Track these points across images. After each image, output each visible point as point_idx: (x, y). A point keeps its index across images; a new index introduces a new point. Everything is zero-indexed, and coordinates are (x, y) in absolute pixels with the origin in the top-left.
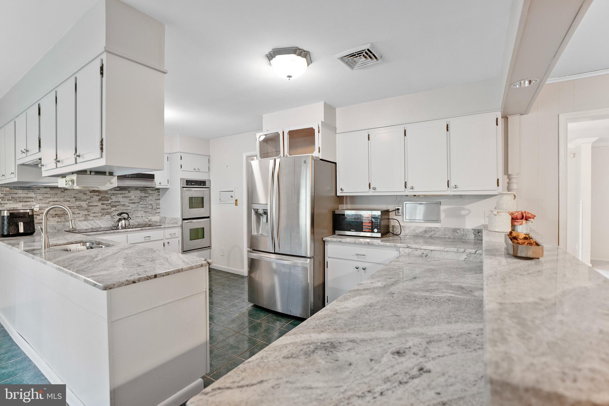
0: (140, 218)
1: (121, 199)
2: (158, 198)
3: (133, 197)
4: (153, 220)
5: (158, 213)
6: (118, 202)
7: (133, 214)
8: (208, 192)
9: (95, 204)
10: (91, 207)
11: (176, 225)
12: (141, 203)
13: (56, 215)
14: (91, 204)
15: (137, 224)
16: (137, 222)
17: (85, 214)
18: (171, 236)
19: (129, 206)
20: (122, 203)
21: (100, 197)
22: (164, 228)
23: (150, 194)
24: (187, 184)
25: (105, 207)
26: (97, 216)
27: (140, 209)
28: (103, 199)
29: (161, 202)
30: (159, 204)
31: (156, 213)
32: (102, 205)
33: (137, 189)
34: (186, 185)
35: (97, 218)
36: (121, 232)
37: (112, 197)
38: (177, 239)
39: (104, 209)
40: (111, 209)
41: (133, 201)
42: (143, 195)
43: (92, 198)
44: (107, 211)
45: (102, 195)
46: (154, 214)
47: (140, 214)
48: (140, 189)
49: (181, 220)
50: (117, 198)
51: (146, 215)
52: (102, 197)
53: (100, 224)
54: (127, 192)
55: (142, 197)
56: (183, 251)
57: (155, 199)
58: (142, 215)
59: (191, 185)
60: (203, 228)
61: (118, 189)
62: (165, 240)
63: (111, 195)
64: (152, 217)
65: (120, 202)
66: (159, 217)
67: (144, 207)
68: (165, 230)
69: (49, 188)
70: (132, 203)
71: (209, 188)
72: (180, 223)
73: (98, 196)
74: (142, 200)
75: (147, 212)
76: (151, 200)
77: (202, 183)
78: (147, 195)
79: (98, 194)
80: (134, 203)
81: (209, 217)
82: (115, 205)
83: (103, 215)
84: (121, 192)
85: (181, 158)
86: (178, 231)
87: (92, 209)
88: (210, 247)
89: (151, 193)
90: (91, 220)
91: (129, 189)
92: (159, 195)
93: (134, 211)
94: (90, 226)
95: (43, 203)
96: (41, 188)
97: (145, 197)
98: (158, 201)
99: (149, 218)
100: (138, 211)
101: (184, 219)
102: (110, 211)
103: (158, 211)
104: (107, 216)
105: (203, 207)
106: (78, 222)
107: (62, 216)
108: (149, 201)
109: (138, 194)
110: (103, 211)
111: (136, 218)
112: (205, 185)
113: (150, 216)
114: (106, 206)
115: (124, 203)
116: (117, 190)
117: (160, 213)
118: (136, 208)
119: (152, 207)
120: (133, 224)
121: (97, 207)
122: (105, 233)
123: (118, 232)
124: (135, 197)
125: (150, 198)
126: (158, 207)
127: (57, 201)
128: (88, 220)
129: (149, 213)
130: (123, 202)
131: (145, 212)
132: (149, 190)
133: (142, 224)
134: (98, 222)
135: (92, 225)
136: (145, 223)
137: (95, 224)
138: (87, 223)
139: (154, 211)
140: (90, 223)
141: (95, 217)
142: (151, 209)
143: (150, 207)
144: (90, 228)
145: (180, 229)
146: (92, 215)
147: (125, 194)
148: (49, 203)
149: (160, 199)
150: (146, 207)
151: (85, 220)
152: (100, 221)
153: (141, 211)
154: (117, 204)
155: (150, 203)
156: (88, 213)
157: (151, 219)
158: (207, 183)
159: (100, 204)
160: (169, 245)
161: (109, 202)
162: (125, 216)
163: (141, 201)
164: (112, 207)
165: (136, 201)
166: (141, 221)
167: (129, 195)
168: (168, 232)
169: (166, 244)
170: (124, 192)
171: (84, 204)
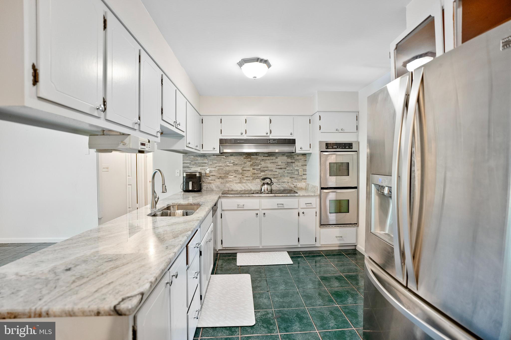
0: (286, 184)
1: (269, 165)
2: (304, 164)
3: (280, 163)
4: (298, 186)
5: (304, 179)
6: (266, 167)
7: (279, 179)
8: (355, 157)
9: (248, 169)
10: (244, 171)
11: (313, 194)
12: (288, 168)
13: (220, 177)
14: (244, 169)
15: (283, 189)
16: (283, 187)
17: (240, 177)
18: (307, 206)
19: (276, 172)
20: (270, 169)
21: (252, 162)
22: (299, 196)
23: (296, 159)
24: (328, 147)
25: (255, 171)
26: (249, 180)
27: (286, 175)
28: (254, 164)
29: (307, 168)
30: (305, 170)
31: (303, 179)
32: (253, 170)
33: (284, 155)
34: (326, 149)
35: (249, 181)
36: (255, 197)
37: (262, 163)
38: (314, 210)
39: (254, 174)
40: (260, 174)
41: (279, 167)
42: (289, 160)
43: (246, 163)
44: (257, 175)
45: (253, 161)
46: (300, 180)
47: (286, 179)
48: (286, 155)
49: (319, 188)
50: (266, 163)
51: (292, 181)
52: (253, 163)
53: (251, 187)
54: (274, 158)
55: (289, 163)
56: (321, 225)
57: (302, 165)
58: (288, 181)
59: (333, 148)
60: (349, 200)
61: (267, 155)
62: (300, 209)
63: (261, 161)
64: (298, 184)
65: (268, 167)
66: (305, 183)
67: (290, 173)
68: (301, 199)
69: (216, 155)
70: (279, 168)
71: (357, 151)
72: (318, 192)
73: (250, 161)
74: (288, 165)
75: (293, 178)
76: (297, 166)
77: (348, 146)
78: (293, 161)
79: (250, 160)
80: (281, 169)
81: (357, 187)
82: (264, 170)
83: (254, 179)
84: (268, 158)
85: (320, 118)
86: (315, 201)
87: (245, 173)
88: (357, 224)
89: (298, 158)
90: (244, 183)
91: (277, 155)
92: (306, 161)
93: (280, 176)
94: (243, 188)
95: (212, 167)
96: (211, 155)
97: (292, 162)
98: (305, 167)
99: (294, 183)
100: (285, 176)
101: (322, 188)
102: (259, 175)
103: (304, 177)
104: (257, 180)
105: (349, 175)
106: (234, 184)
107: (224, 178)
108: (295, 167)
109: (284, 159)
110: (254, 175)
111: (282, 183)
112: (352, 149)
113: (296, 182)
114: (257, 171)
115: (272, 169)
116: (265, 156)
117: (306, 179)
118: (283, 173)
119: (299, 173)
120: (279, 189)
121: (249, 172)
122: (242, 196)
123: (253, 197)
124: (282, 162)
125: (297, 163)
126: (304, 173)
127: (221, 166)
128: (242, 183)
129: (295, 179)
130: (271, 167)
131: (291, 178)
132: (295, 156)
133: (288, 190)
134: (249, 185)
135: (245, 187)
136: (290, 189)
137: (247, 187)
138: (241, 185)
139: (300, 177)
140: (243, 186)
141: (247, 180)
142: (297, 174)
143: (296, 173)
144: (243, 189)
145: (318, 200)
146: (246, 178)
147: (273, 160)
148: (216, 168)
149: (306, 165)
150: (293, 173)
151: (239, 183)
152: (251, 184)
153: (287, 176)
154: (266, 169)
155: (296, 168)
156: (243, 177)
157: (296, 185)
158: (354, 146)
159: (251, 169)
160: (304, 216)
161: (259, 167)
162: (268, 181)
163: (287, 167)
164: (261, 172)
165: (282, 167)
166: (287, 187)
167: (277, 160)
168: (303, 201)
169: (301, 214)
170: (271, 158)
171: (239, 168)
